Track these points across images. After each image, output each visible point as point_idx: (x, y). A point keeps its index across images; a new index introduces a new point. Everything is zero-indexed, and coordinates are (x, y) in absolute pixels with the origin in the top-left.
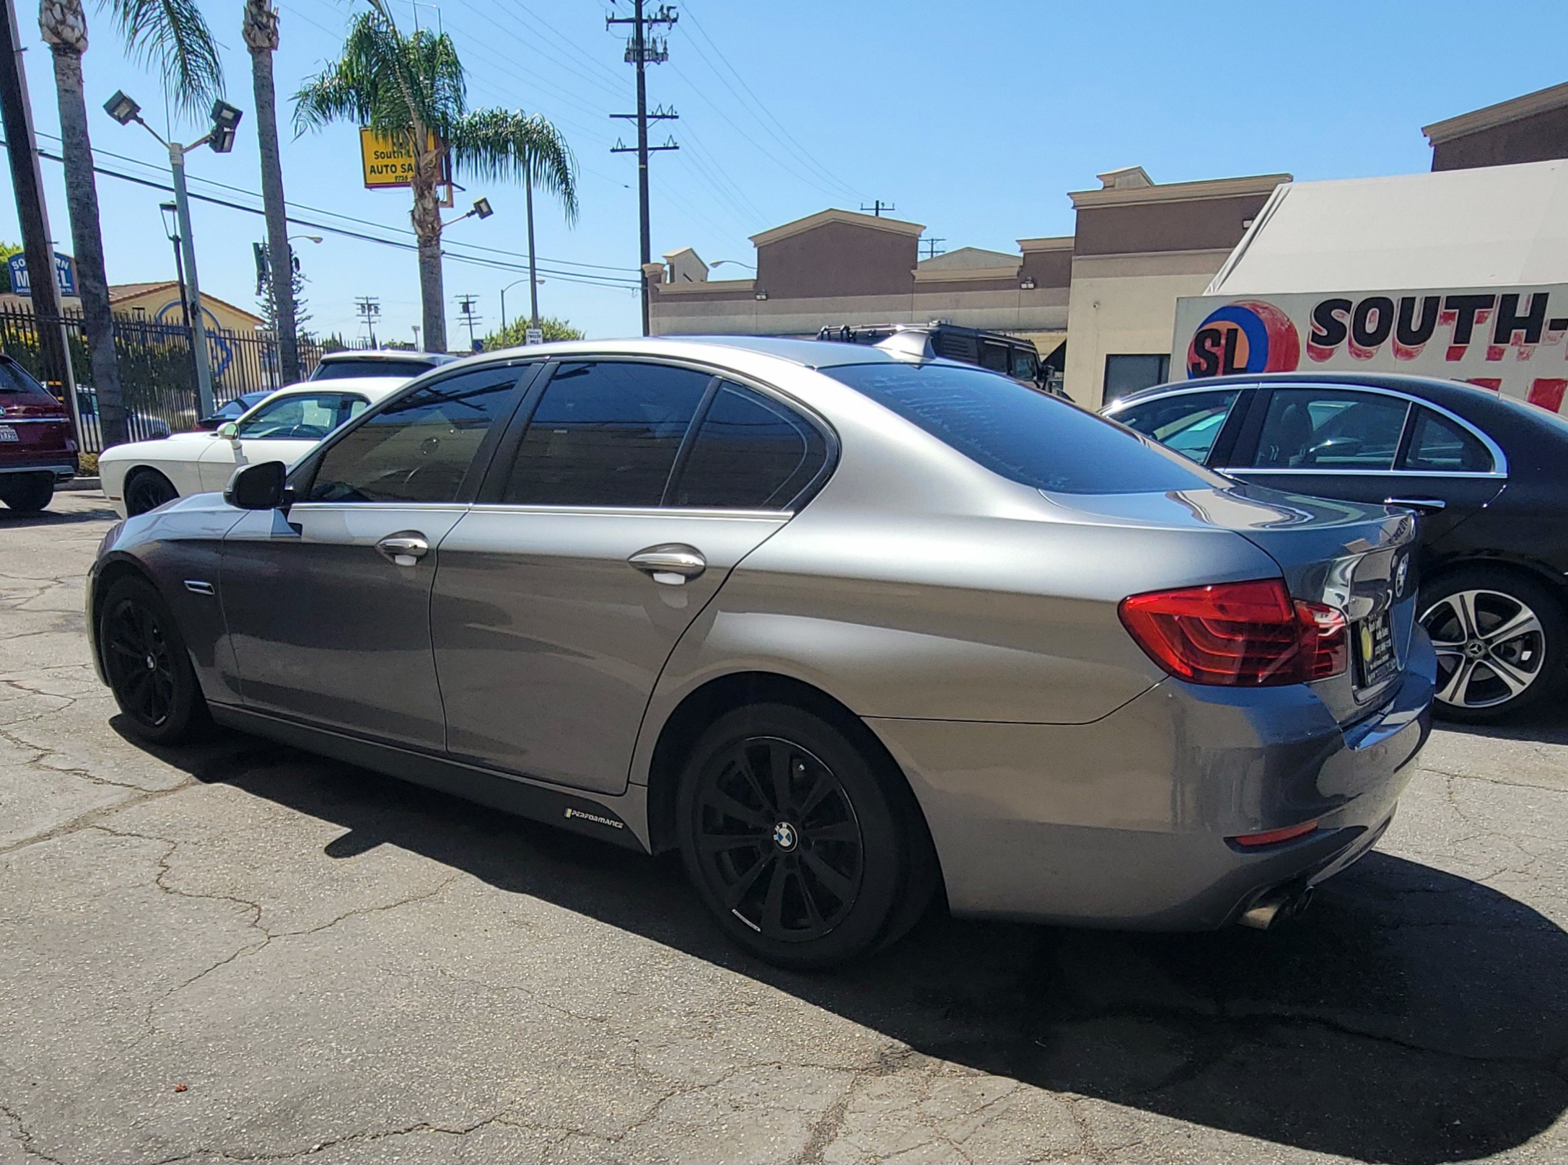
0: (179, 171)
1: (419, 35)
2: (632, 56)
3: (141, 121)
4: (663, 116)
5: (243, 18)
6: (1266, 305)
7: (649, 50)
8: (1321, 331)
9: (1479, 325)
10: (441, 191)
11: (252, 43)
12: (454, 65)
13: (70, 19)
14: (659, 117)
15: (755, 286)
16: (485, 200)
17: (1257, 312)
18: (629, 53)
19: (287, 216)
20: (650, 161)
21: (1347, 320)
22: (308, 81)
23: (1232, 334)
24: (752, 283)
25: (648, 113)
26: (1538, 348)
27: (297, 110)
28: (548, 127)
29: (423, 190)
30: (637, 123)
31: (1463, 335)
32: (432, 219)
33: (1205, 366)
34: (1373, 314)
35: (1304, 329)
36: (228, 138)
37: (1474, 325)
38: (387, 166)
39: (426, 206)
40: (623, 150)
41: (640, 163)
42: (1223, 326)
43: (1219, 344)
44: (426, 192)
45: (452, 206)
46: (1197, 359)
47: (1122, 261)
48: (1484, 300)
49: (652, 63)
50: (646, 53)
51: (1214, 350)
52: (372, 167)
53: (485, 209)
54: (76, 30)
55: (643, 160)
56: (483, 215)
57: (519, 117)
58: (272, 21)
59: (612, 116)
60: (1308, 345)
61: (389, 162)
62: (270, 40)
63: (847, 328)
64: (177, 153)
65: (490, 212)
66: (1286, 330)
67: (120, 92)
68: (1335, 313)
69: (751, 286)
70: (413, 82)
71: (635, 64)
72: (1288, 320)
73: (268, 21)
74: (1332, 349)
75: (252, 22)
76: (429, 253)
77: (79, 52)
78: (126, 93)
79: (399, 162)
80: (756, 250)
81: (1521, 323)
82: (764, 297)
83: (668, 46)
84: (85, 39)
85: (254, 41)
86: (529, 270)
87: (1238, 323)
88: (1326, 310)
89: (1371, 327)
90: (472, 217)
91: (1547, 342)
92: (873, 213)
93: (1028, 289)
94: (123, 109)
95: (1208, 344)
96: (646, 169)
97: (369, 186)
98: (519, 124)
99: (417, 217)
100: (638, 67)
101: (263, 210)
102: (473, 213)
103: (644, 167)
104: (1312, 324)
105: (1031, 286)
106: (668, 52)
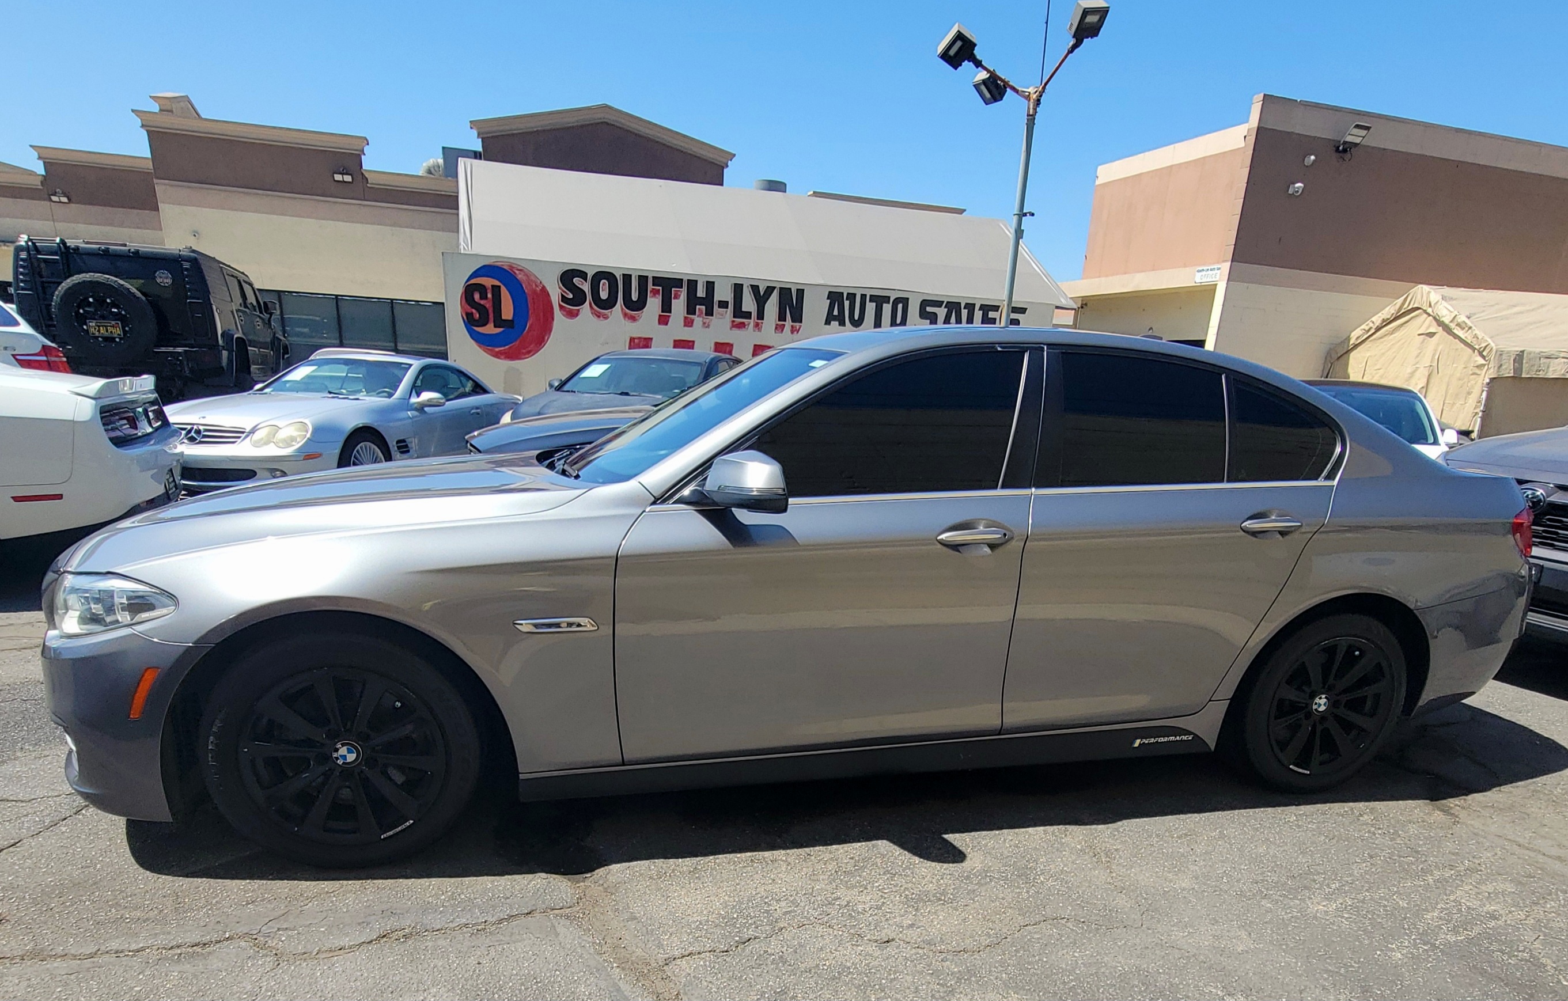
6: (520, 268)
8: (568, 294)
9: (676, 300)
17: (515, 273)
21: (586, 287)
23: (496, 290)
26: (714, 320)
31: (666, 307)
33: (478, 315)
34: (603, 285)
35: (555, 292)
37: (673, 301)
42: (488, 282)
43: (486, 298)
46: (469, 309)
47: (215, 194)
48: (678, 282)
51: (482, 302)
60: (559, 305)
63: (62, 242)
66: (541, 290)
68: (576, 280)
72: (541, 282)
74: (578, 310)
81: (701, 301)
87: (501, 282)
88: (569, 277)
89: (604, 295)
91: (718, 316)
95: (477, 296)
104: (560, 288)
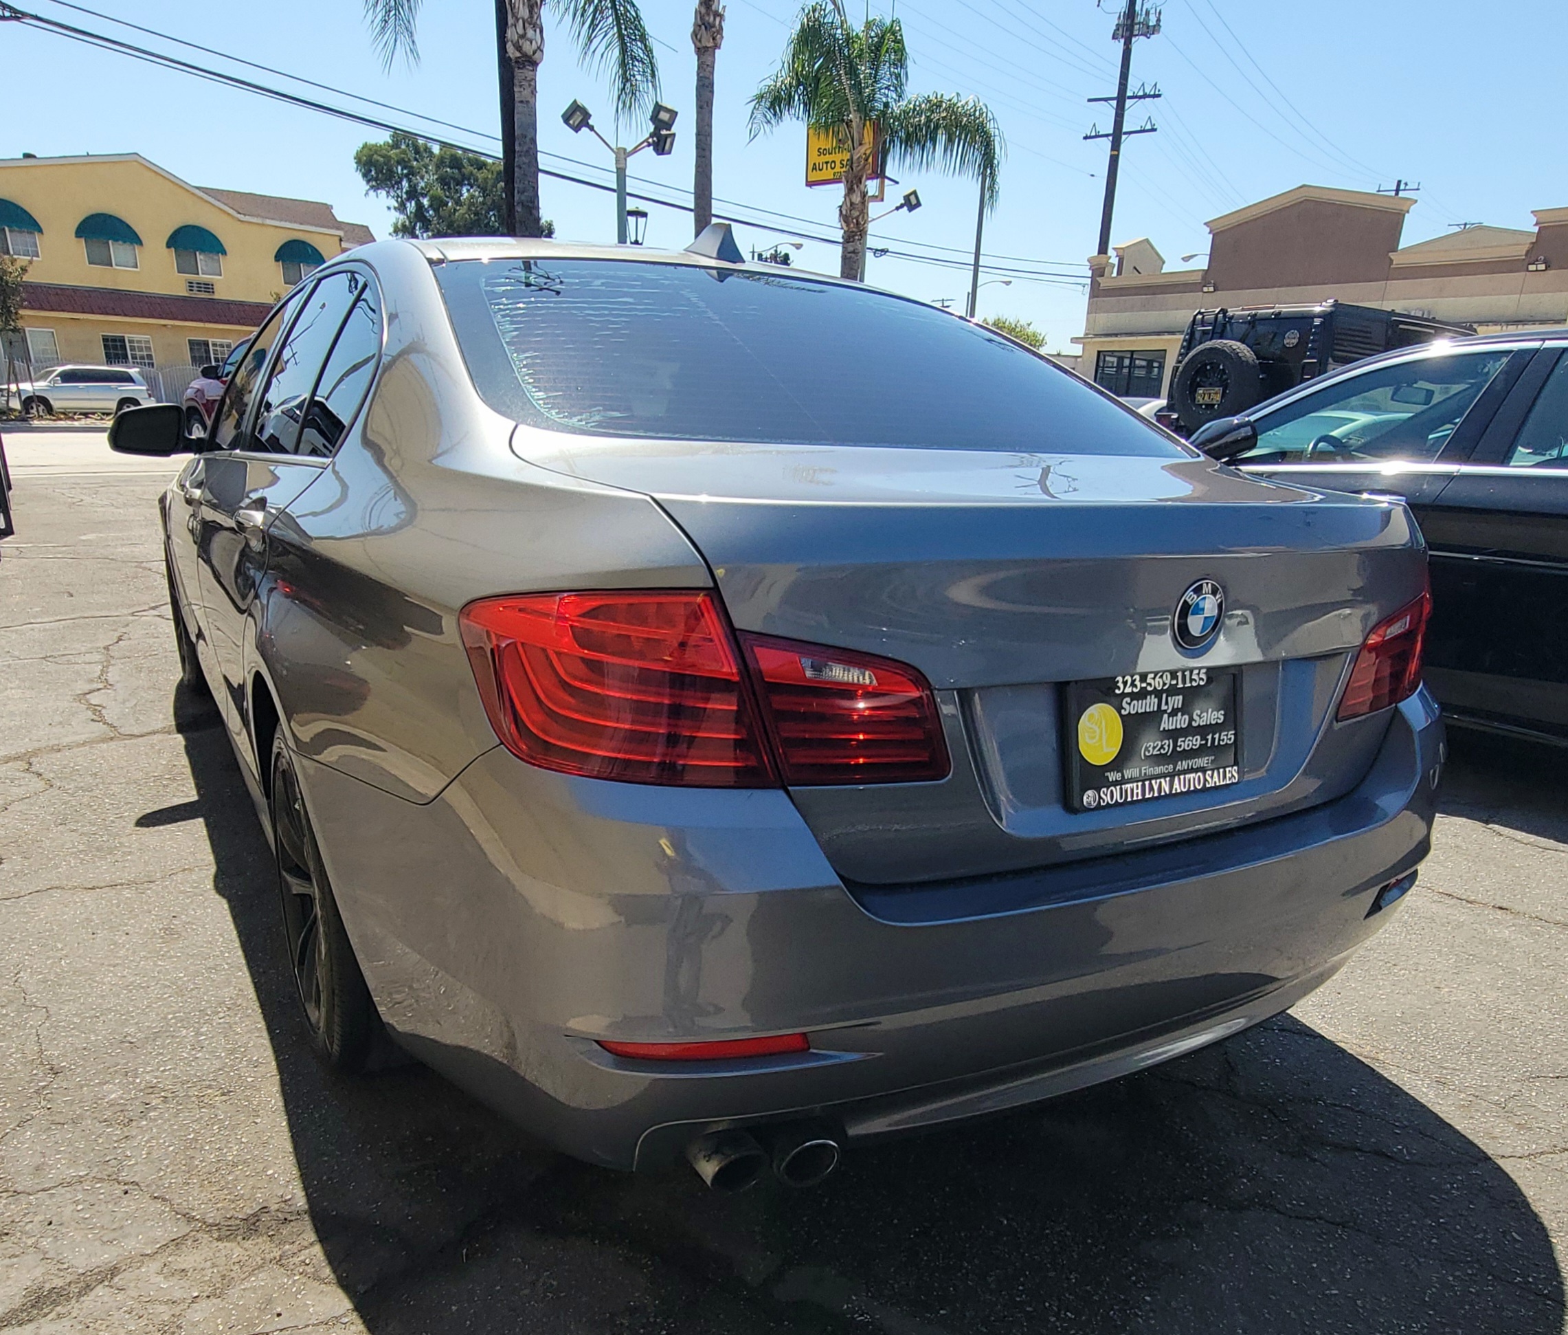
0: (621, 174)
1: (869, 25)
2: (1120, 32)
3: (592, 128)
4: (1145, 96)
5: (693, 20)
7: (1139, 23)
10: (872, 186)
11: (698, 44)
12: (900, 52)
13: (530, 33)
14: (1140, 97)
15: (1204, 278)
16: (914, 193)
18: (1118, 29)
19: (714, 212)
20: (1122, 147)
22: (764, 83)
24: (1201, 273)
25: (1129, 94)
27: (753, 113)
28: (981, 109)
29: (853, 183)
30: (1115, 106)
32: (858, 213)
36: (669, 141)
38: (827, 163)
39: (853, 200)
40: (1097, 136)
41: (1112, 149)
44: (855, 186)
45: (882, 200)
49: (1141, 37)
50: (1137, 27)
52: (815, 164)
53: (914, 201)
54: (534, 42)
55: (1116, 146)
56: (912, 208)
57: (955, 100)
58: (718, 20)
59: (1090, 100)
61: (828, 158)
62: (714, 39)
63: (1224, 311)
64: (622, 155)
65: (918, 204)
67: (575, 101)
69: (1200, 277)
70: (852, 72)
71: (1122, 41)
73: (715, 19)
75: (700, 23)
76: (851, 249)
77: (535, 64)
78: (580, 102)
79: (837, 157)
80: (1211, 236)
82: (1211, 289)
83: (1162, 18)
84: (542, 51)
85: (700, 41)
86: (972, 267)
90: (900, 210)
92: (1393, 193)
93: (1537, 271)
94: (577, 117)
96: (1118, 156)
97: (810, 184)
98: (951, 108)
99: (844, 212)
100: (1125, 44)
101: (692, 207)
102: (902, 206)
103: (1116, 153)
105: (1542, 267)
106: (1161, 24)
